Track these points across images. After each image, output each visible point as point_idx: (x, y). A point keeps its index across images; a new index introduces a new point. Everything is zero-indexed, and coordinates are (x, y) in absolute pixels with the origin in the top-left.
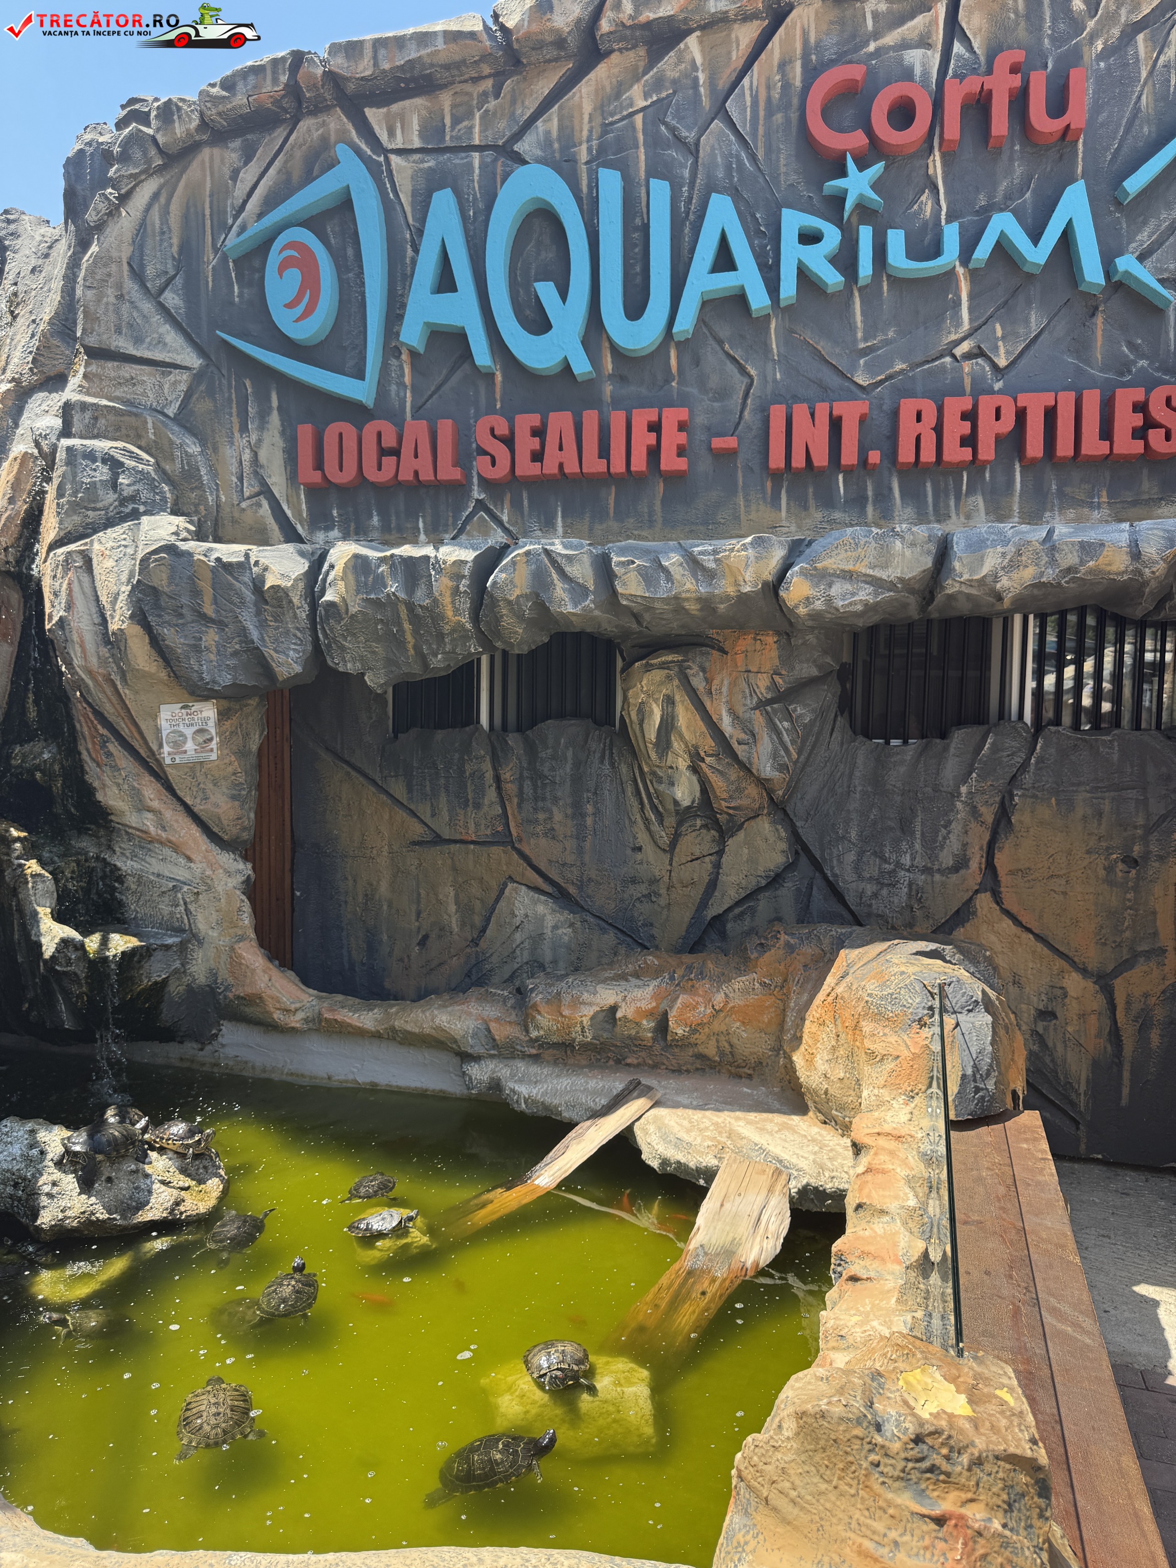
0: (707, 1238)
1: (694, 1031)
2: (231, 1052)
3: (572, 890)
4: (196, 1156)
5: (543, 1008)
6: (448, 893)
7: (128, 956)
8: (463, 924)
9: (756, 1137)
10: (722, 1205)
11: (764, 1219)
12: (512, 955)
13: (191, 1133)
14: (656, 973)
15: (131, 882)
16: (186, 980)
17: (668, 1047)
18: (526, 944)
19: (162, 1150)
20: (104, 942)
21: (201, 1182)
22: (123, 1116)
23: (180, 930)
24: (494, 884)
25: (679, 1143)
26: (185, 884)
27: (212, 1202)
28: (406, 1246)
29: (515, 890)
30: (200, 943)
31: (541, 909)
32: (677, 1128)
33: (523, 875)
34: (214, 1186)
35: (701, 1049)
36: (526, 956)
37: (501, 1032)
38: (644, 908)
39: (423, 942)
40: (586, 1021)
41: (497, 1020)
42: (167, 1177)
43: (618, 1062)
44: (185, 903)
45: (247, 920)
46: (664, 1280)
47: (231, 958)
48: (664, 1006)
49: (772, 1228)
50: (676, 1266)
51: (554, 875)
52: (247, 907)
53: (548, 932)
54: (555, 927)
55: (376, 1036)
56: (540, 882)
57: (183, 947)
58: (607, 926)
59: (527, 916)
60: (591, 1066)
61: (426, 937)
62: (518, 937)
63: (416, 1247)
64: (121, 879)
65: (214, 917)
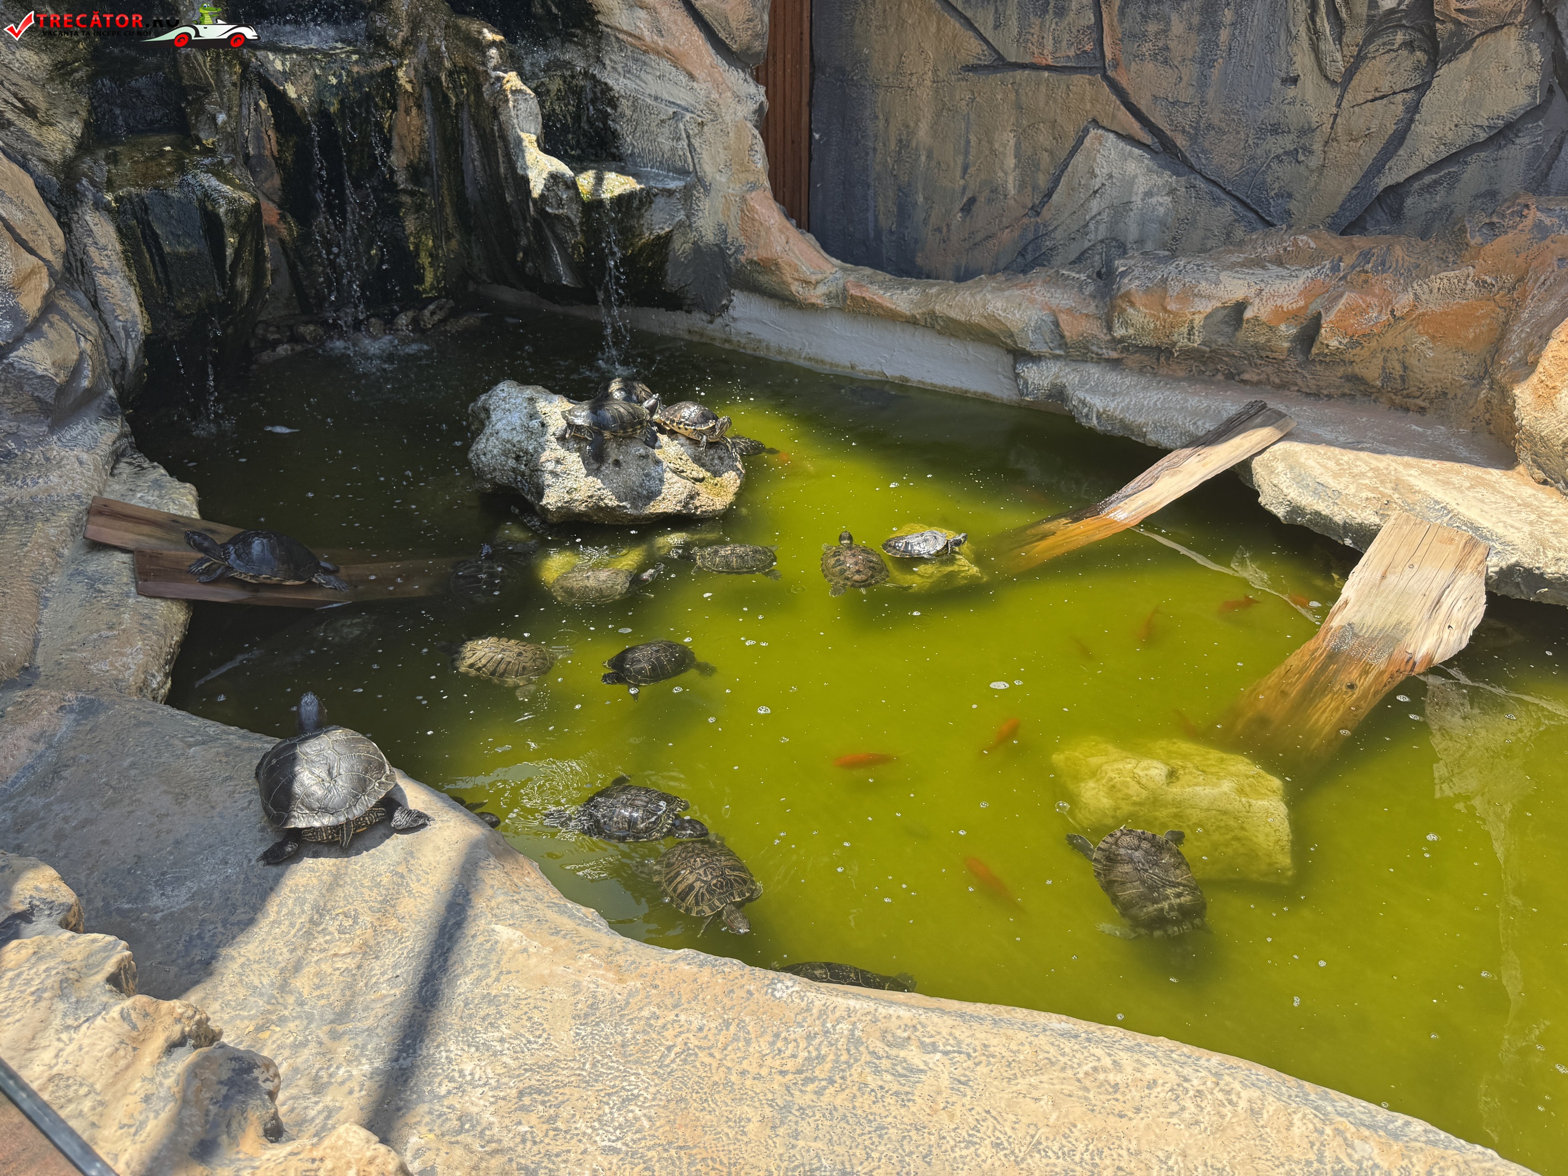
0: (1359, 615)
1: (1355, 343)
2: (743, 327)
3: (1181, 141)
4: (711, 445)
5: (1139, 298)
6: (1007, 140)
7: (623, 201)
8: (1022, 186)
9: (1438, 493)
10: (1383, 577)
11: (1447, 602)
12: (1084, 230)
13: (705, 418)
14: (1312, 260)
15: (625, 105)
16: (692, 236)
17: (1308, 362)
18: (1105, 216)
19: (672, 434)
20: (599, 180)
21: (716, 474)
22: (628, 389)
23: (683, 172)
24: (1071, 130)
25: (1319, 489)
26: (687, 110)
27: (729, 498)
28: (951, 575)
29: (1099, 139)
30: (707, 189)
31: (1132, 167)
32: (1318, 471)
33: (1114, 116)
34: (731, 480)
35: (1358, 369)
36: (1102, 232)
37: (1071, 329)
38: (1284, 171)
39: (968, 207)
40: (1198, 320)
41: (1070, 311)
42: (680, 465)
43: (1230, 376)
44: (688, 137)
45: (760, 162)
46: (1294, 661)
47: (742, 211)
48: (1315, 306)
49: (1458, 615)
50: (1311, 645)
51: (1158, 119)
52: (760, 146)
53: (1137, 200)
54: (1149, 194)
55: (912, 322)
56: (1135, 128)
57: (687, 194)
58: (1223, 196)
59: (1111, 176)
60: (1191, 379)
61: (972, 201)
62: (1095, 205)
63: (965, 578)
64: (613, 103)
65: (722, 156)
